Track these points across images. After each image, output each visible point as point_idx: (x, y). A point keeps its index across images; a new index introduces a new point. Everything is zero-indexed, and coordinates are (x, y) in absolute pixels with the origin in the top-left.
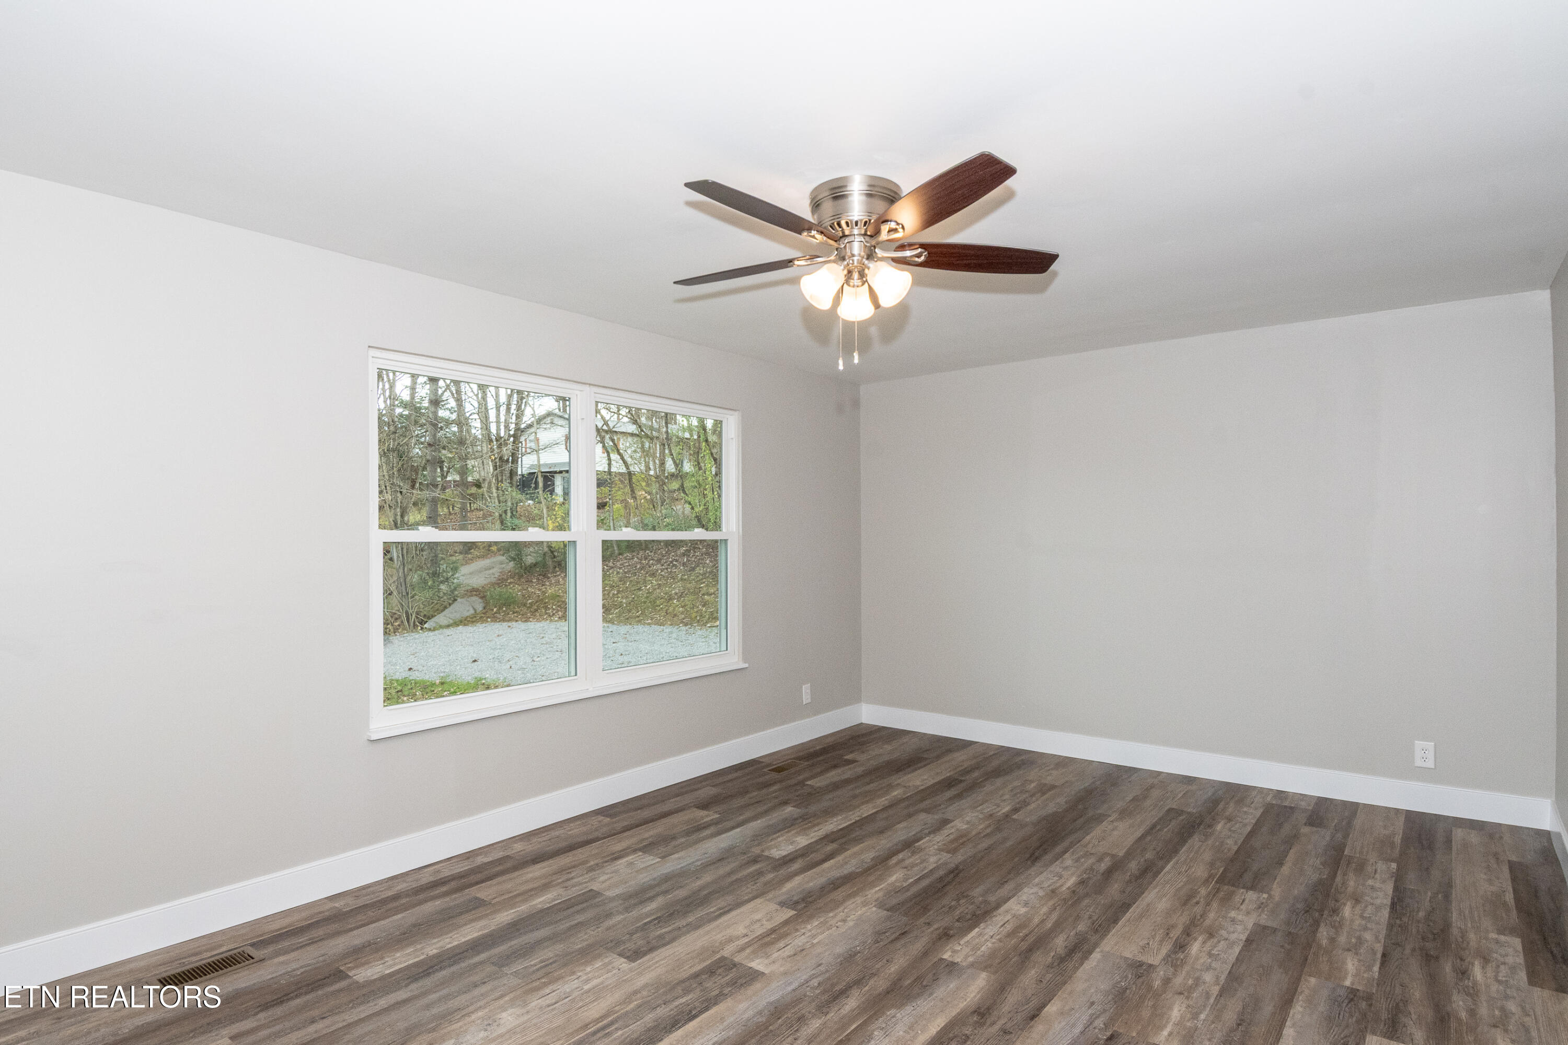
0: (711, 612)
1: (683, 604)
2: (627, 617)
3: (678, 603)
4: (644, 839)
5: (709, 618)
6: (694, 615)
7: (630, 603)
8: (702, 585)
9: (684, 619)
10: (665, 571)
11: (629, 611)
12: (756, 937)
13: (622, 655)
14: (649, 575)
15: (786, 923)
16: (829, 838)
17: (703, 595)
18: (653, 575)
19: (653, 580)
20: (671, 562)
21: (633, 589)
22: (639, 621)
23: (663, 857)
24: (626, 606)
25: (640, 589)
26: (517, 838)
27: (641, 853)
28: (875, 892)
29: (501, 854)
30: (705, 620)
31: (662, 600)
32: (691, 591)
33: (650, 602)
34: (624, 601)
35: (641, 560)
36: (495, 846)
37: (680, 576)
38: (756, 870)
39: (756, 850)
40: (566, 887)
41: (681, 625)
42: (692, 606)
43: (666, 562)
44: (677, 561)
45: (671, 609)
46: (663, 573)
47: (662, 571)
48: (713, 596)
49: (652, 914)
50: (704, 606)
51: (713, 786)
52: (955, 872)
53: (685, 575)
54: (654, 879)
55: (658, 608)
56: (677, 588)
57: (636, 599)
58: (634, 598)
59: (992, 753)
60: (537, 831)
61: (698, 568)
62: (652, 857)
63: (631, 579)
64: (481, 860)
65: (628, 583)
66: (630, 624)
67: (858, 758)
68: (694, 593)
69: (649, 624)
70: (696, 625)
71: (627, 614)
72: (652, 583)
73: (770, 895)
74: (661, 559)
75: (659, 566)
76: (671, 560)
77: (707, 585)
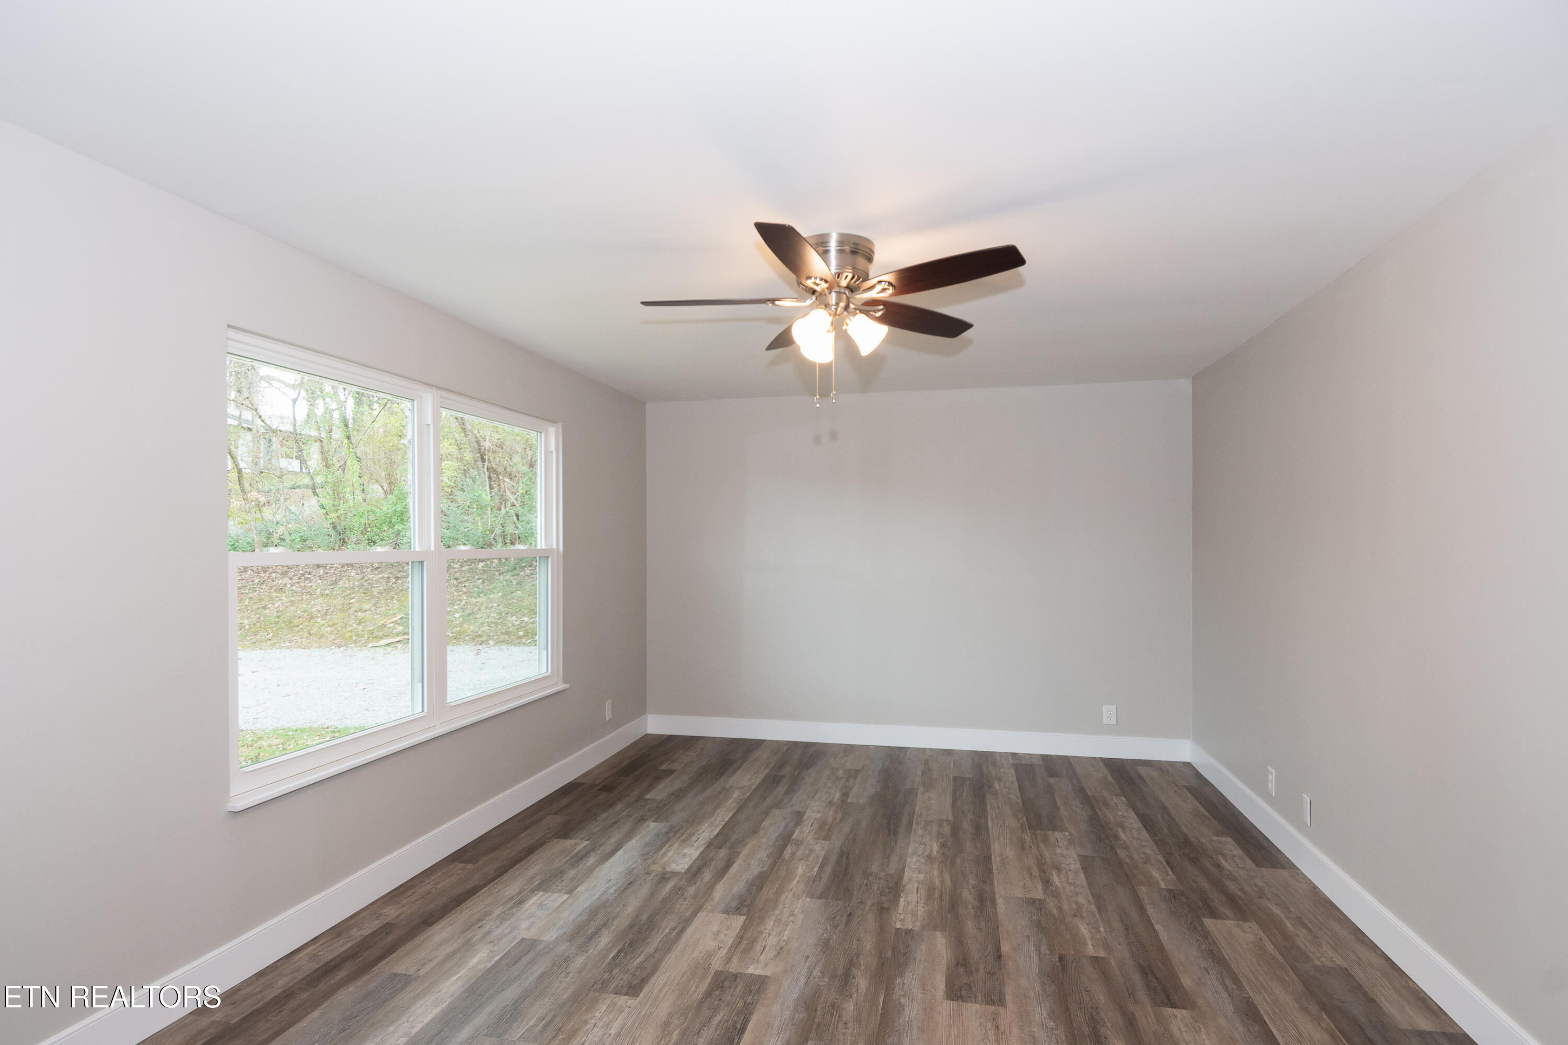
0: (371, 631)
1: (330, 623)
2: (254, 641)
3: (323, 622)
4: (532, 878)
5: (369, 638)
6: (348, 635)
7: (255, 624)
8: (351, 601)
9: (334, 640)
10: (297, 585)
11: (256, 634)
12: (731, 946)
13: (278, 685)
14: (275, 591)
15: (745, 928)
16: (713, 845)
17: (356, 611)
18: (281, 590)
19: (282, 596)
20: (303, 575)
21: (255, 607)
22: (273, 645)
23: (570, 892)
24: (250, 628)
25: (265, 608)
26: (380, 903)
27: (541, 893)
28: (796, 884)
29: (376, 924)
30: (363, 640)
31: (301, 619)
32: (339, 608)
33: (284, 622)
34: (246, 622)
35: (259, 573)
36: (361, 916)
37: (318, 591)
38: (674, 887)
39: (657, 868)
40: (493, 942)
41: (333, 647)
42: (343, 625)
43: (294, 576)
44: (310, 573)
45: (314, 630)
46: (294, 588)
47: (292, 586)
48: (368, 612)
49: (610, 950)
50: (359, 624)
51: (555, 813)
52: (844, 855)
53: (325, 590)
54: (581, 915)
55: (297, 629)
56: (319, 605)
57: (262, 619)
58: (259, 618)
59: (785, 749)
60: (397, 892)
61: (341, 581)
62: (556, 895)
63: (250, 595)
64: (358, 934)
65: (248, 601)
66: (261, 649)
67: (674, 767)
68: (342, 610)
69: (288, 648)
70: (353, 645)
71: (253, 637)
72: (281, 600)
73: (708, 906)
74: (286, 572)
75: (286, 580)
76: (301, 572)
77: (358, 601)
